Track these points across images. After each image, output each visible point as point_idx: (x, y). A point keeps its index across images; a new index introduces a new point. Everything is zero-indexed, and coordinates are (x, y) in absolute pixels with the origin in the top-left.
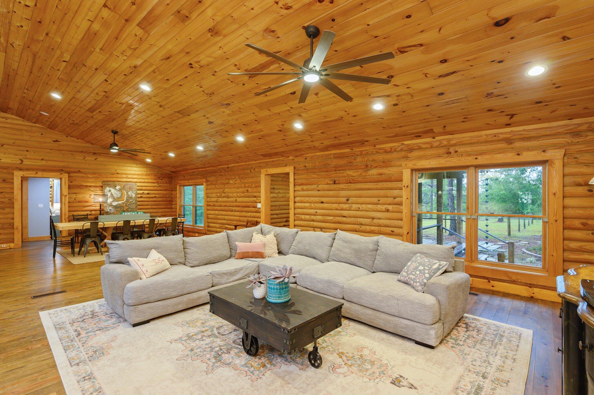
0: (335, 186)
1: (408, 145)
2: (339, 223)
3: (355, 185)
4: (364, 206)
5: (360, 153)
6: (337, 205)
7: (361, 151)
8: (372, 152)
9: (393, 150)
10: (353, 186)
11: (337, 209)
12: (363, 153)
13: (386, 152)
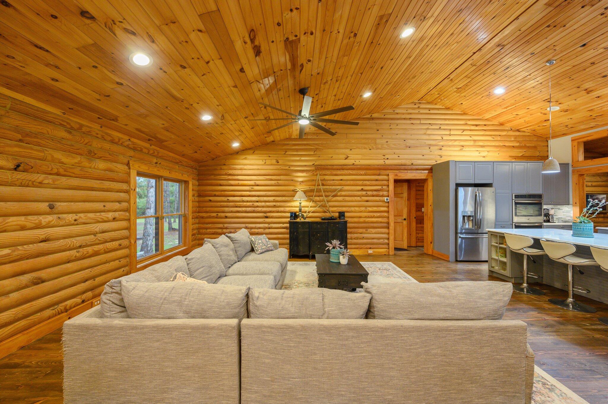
0: (20, 176)
1: (134, 143)
2: (27, 259)
3: (68, 179)
4: (82, 215)
5: (78, 126)
6: (23, 218)
7: (81, 126)
8: (97, 134)
9: (120, 142)
10: (63, 181)
11: (23, 228)
12: (84, 129)
13: (112, 142)
